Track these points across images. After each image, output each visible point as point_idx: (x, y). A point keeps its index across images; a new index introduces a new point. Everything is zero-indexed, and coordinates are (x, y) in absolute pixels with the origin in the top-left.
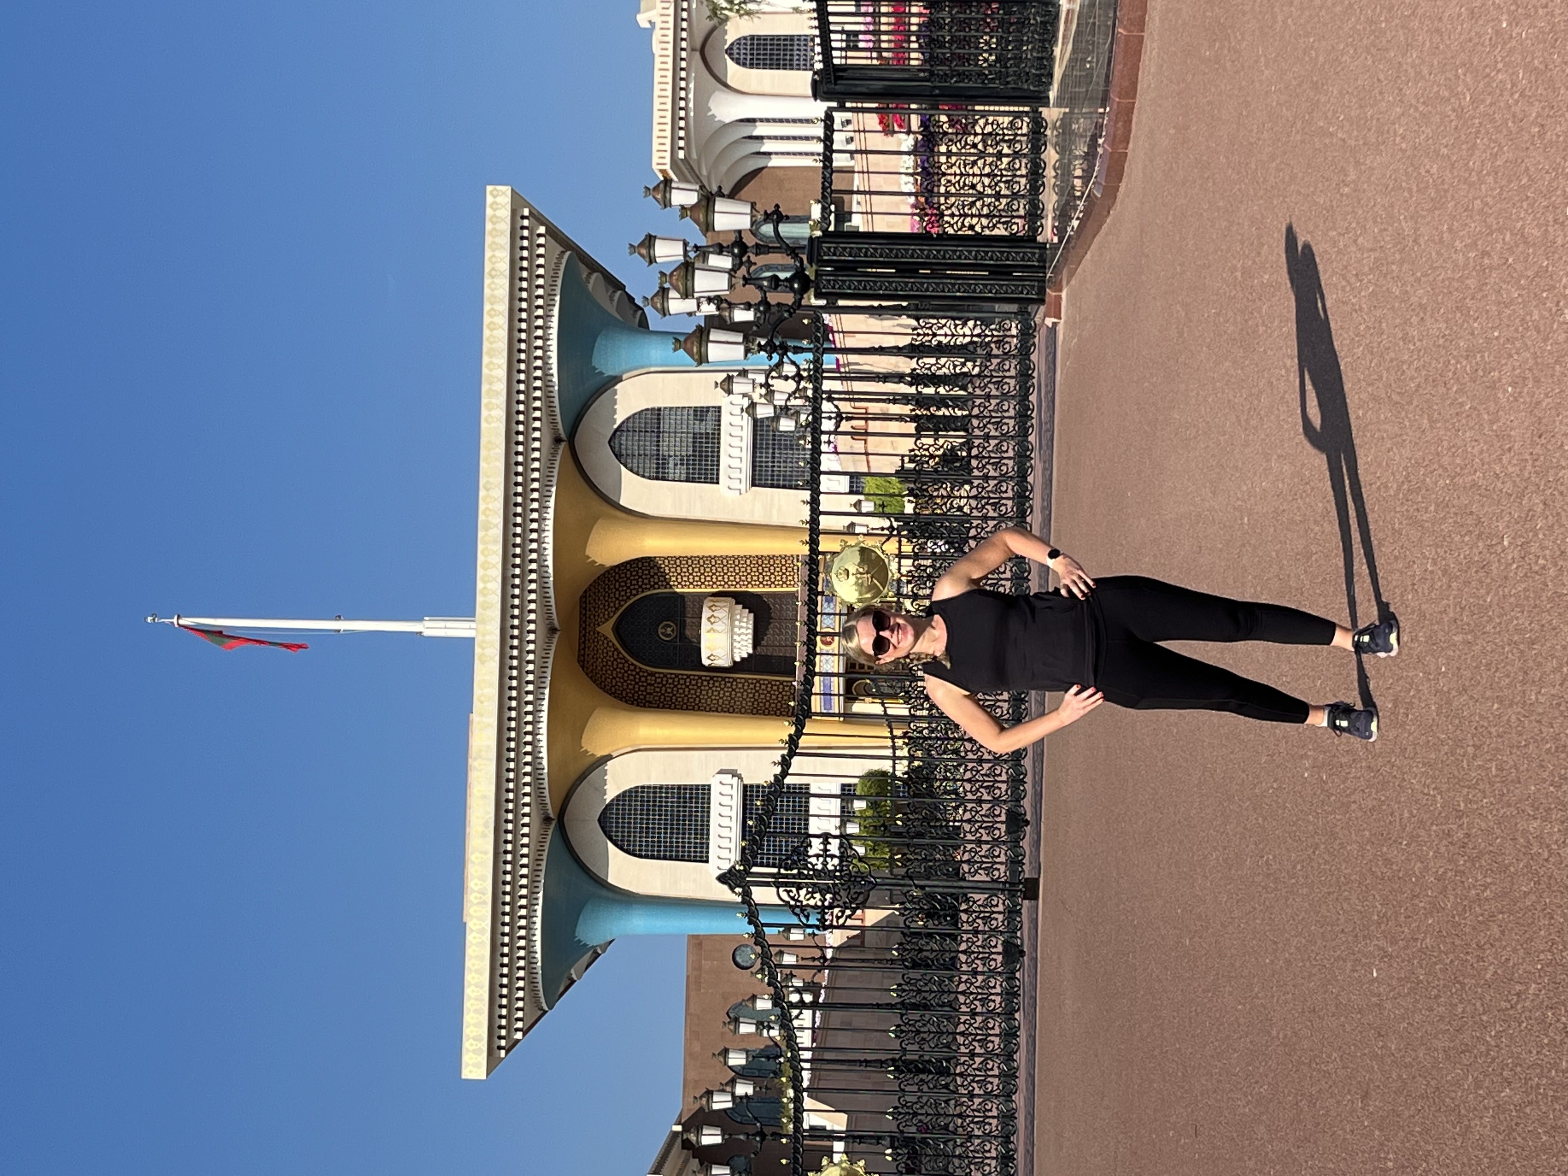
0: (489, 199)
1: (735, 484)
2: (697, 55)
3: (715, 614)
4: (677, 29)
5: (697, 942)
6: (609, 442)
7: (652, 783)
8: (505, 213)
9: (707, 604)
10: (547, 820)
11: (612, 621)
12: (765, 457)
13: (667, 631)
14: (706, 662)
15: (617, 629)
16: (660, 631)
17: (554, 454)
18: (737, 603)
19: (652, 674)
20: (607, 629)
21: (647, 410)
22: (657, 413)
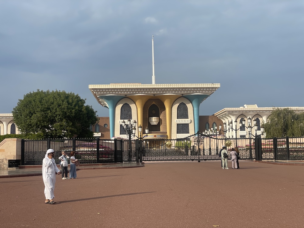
0: (218, 84)
1: (177, 121)
2: (241, 114)
3: (157, 119)
4: (245, 111)
5: (108, 118)
6: (182, 102)
7: (132, 111)
8: (216, 86)
9: (159, 118)
10: (126, 95)
11: (155, 104)
12: (181, 125)
13: (154, 112)
14: (150, 118)
15: (154, 104)
16: (154, 111)
17: (181, 94)
18: (158, 122)
19: (147, 110)
20: (154, 103)
21: (187, 108)
22: (187, 110)
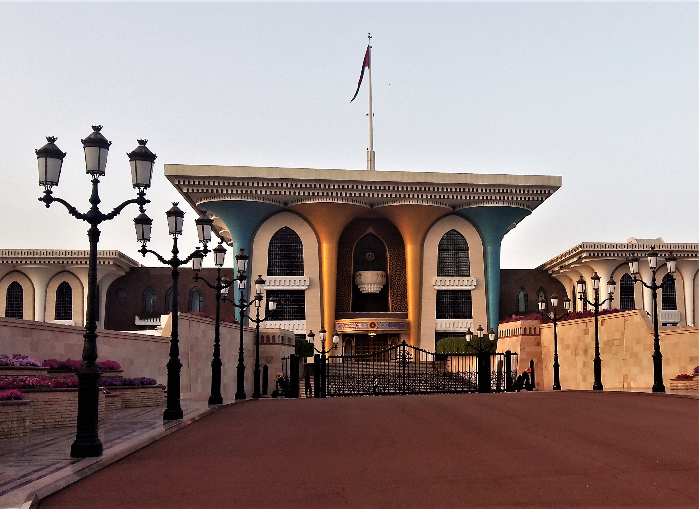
1: (438, 283)
2: (625, 261)
3: (379, 276)
6: (453, 230)
7: (304, 250)
8: (551, 184)
9: (384, 273)
10: (285, 204)
11: (374, 233)
12: (449, 295)
13: (370, 256)
14: (358, 273)
15: (370, 234)
16: (370, 253)
17: (449, 205)
18: (383, 286)
19: (351, 250)
20: (370, 230)
21: (467, 245)
22: (466, 249)
